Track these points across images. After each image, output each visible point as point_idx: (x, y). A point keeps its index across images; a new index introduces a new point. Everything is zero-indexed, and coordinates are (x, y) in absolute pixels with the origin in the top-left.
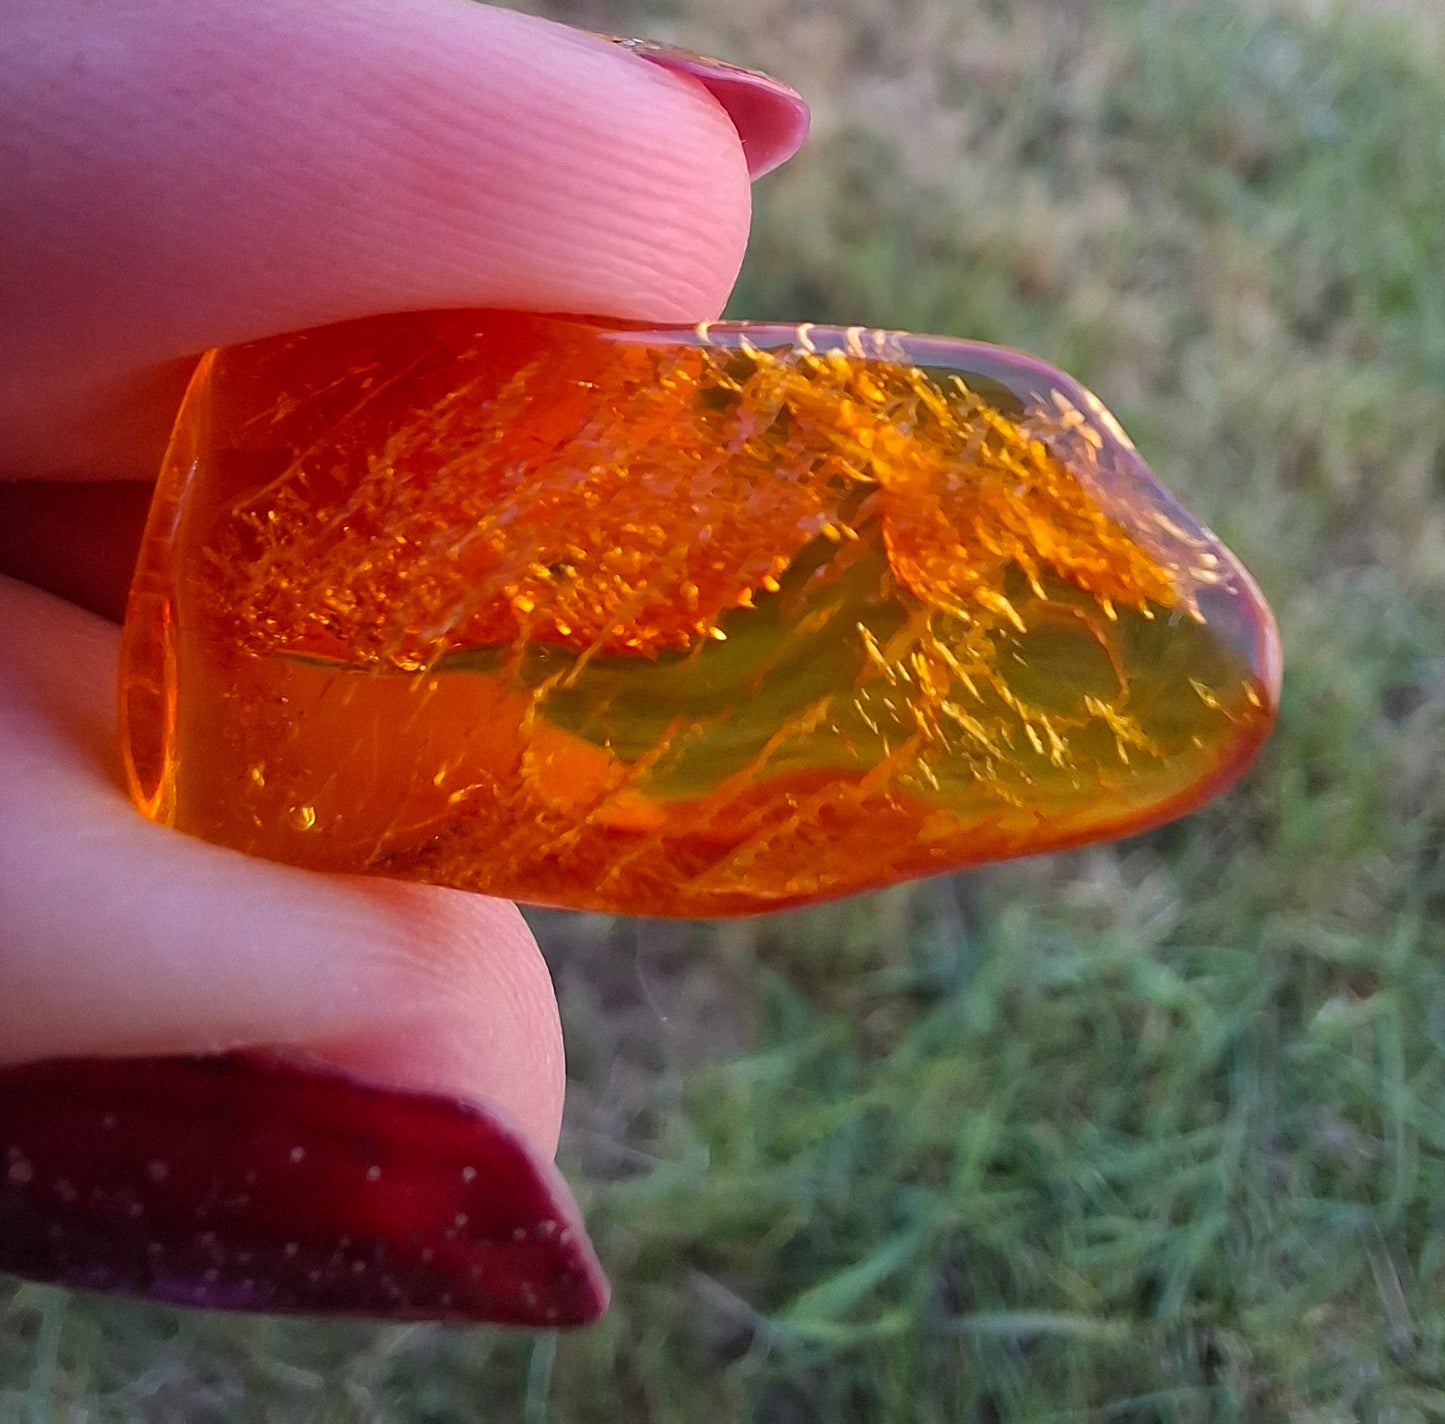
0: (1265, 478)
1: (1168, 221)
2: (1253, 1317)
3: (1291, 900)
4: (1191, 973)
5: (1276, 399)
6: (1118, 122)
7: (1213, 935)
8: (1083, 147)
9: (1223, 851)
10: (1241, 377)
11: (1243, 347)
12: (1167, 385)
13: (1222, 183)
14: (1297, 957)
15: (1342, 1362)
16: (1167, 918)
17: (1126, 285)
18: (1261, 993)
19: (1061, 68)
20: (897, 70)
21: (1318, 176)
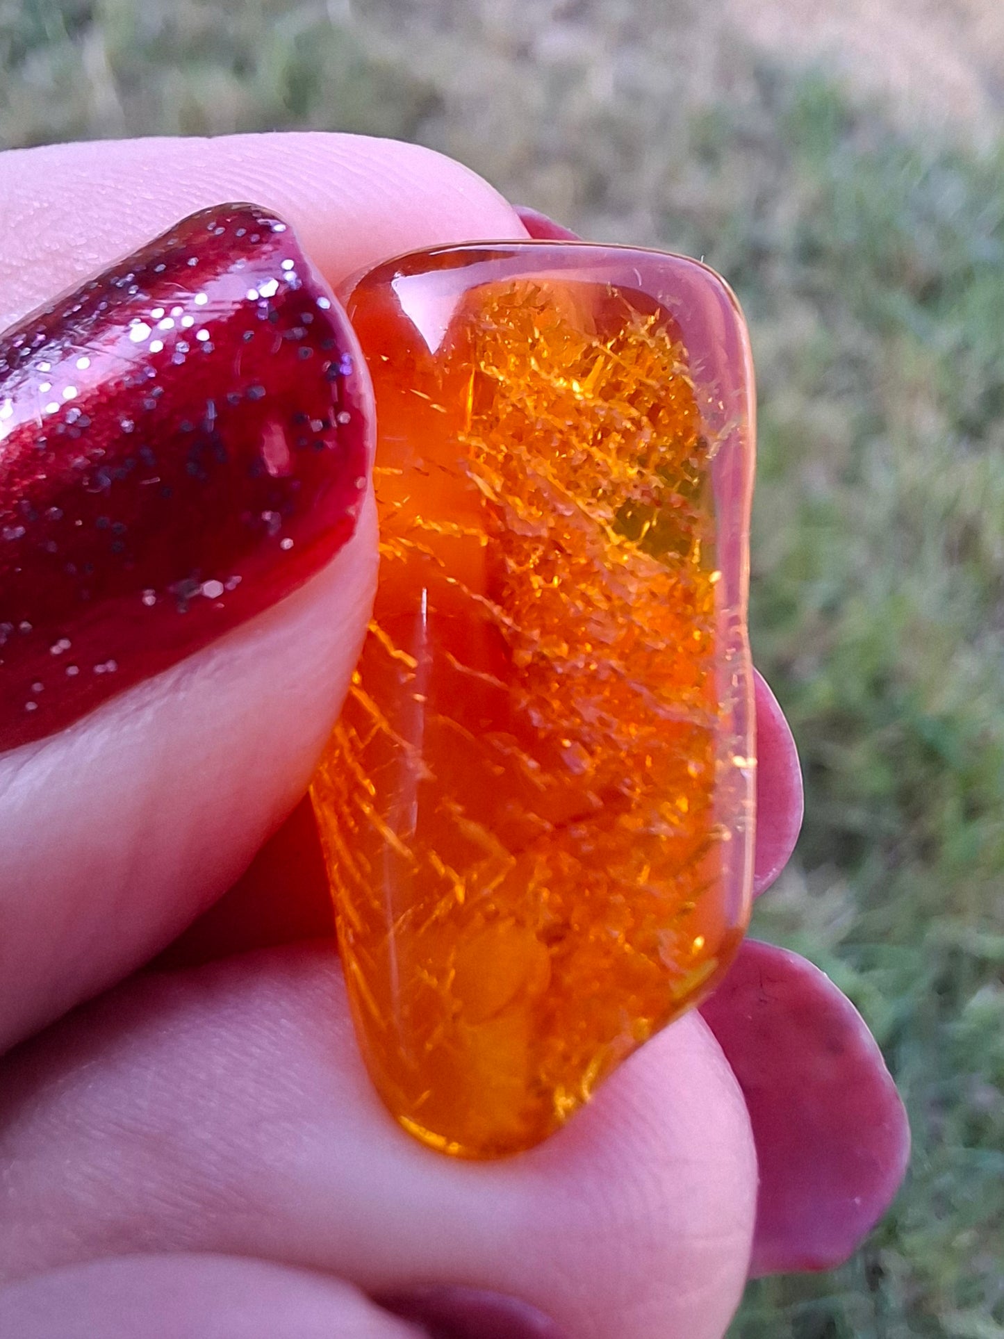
0: (932, 555)
1: (852, 336)
2: (911, 1241)
3: (950, 907)
4: (864, 967)
5: (942, 488)
6: (810, 252)
7: (884, 935)
8: (780, 273)
9: (894, 866)
10: (913, 469)
11: (913, 444)
12: (850, 477)
13: (898, 303)
14: (954, 954)
15: (983, 1277)
16: (846, 922)
17: (816, 392)
18: (924, 982)
19: (761, 205)
20: (622, 210)
21: (980, 296)
